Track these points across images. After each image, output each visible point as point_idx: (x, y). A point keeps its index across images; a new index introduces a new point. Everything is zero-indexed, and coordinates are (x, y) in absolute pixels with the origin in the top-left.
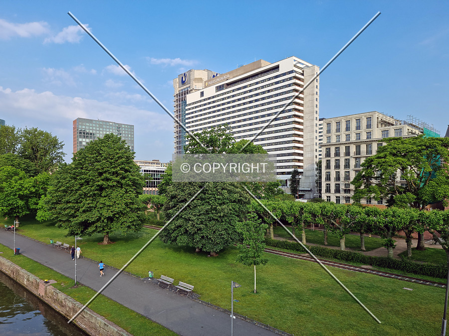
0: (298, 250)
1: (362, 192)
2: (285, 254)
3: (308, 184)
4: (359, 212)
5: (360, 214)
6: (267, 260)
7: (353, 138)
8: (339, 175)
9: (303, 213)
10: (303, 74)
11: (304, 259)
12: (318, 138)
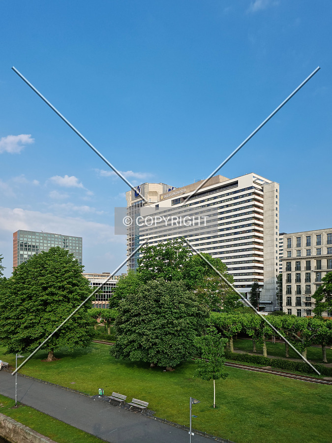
0: (258, 363)
1: (323, 305)
2: (245, 367)
3: (269, 297)
4: (320, 325)
5: (322, 327)
6: (228, 374)
7: (314, 253)
8: (300, 288)
9: (264, 326)
10: (262, 191)
11: (265, 372)
12: (279, 252)
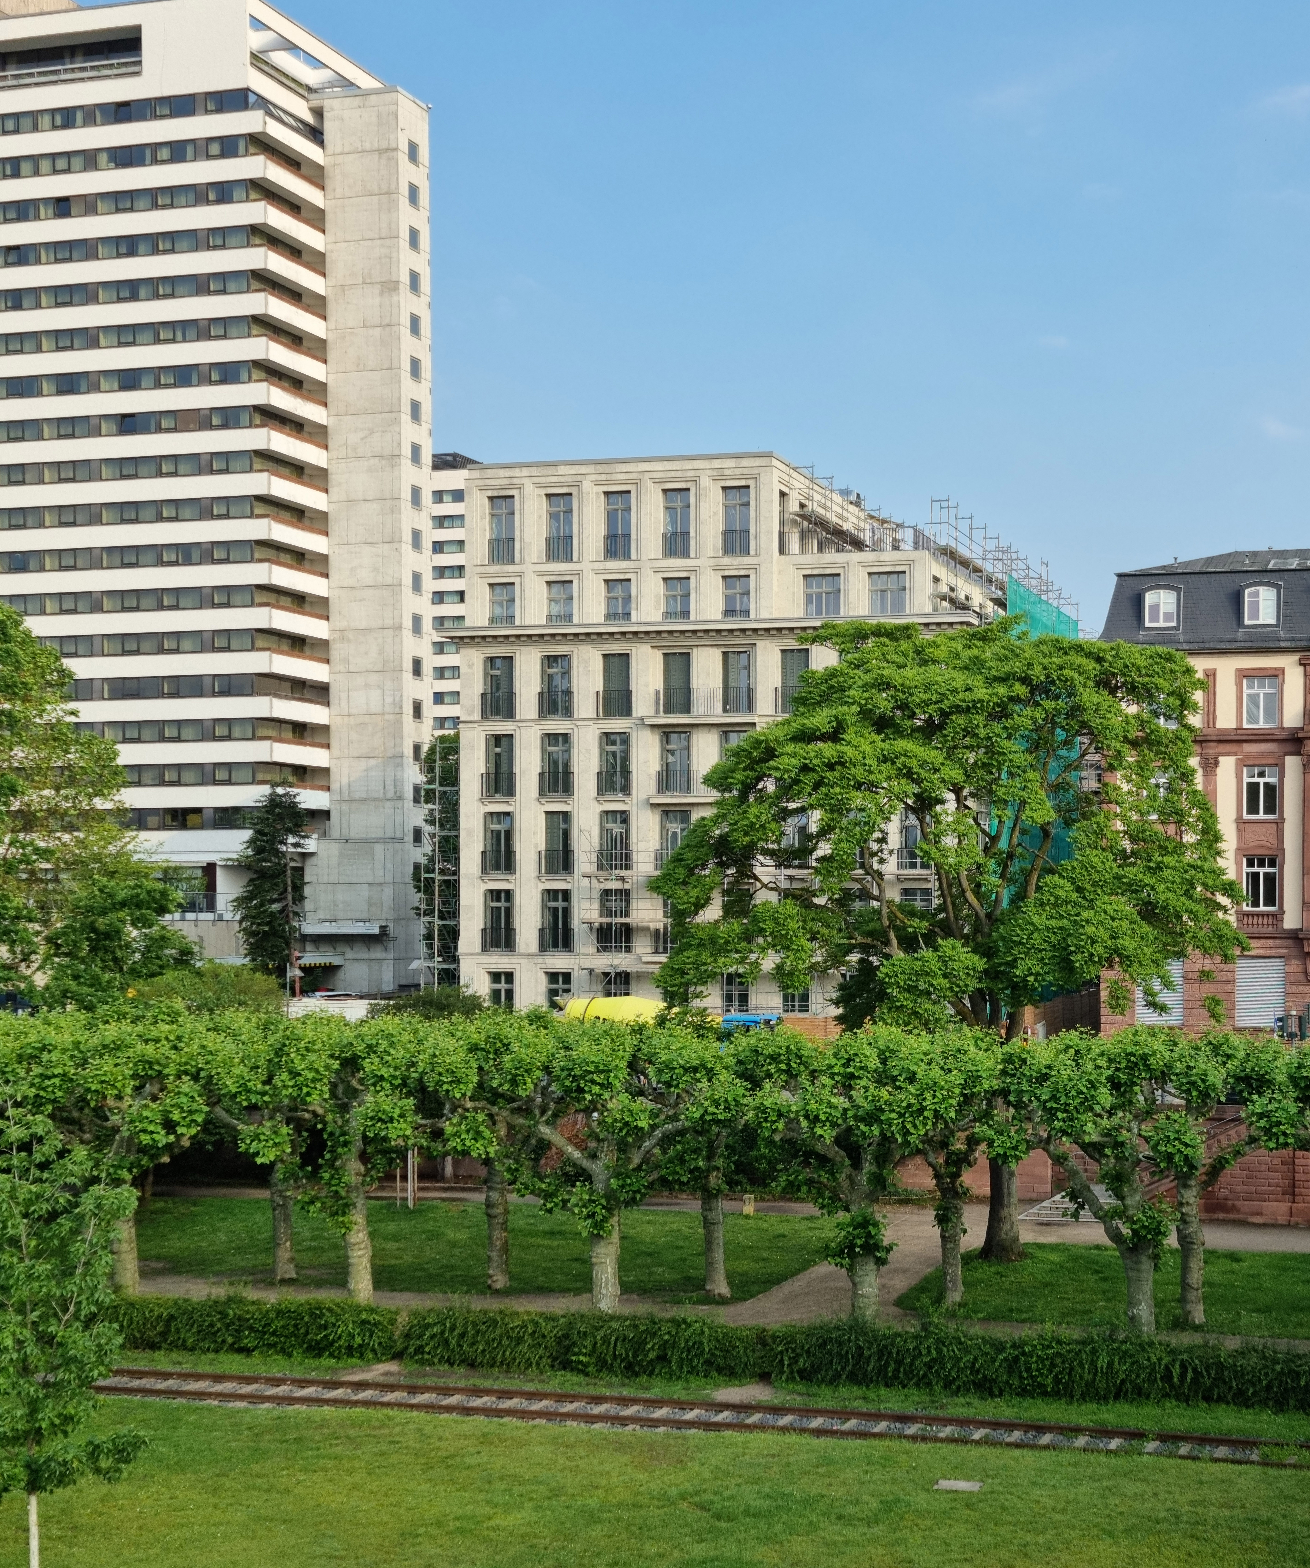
0: (317, 1349)
2: (227, 1387)
3: (365, 891)
5: (711, 1074)
7: (650, 606)
8: (566, 835)
9: (354, 1093)
10: (315, 134)
12: (430, 584)
